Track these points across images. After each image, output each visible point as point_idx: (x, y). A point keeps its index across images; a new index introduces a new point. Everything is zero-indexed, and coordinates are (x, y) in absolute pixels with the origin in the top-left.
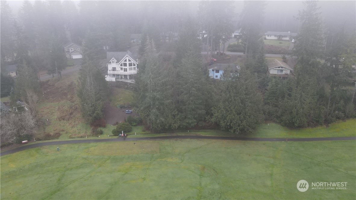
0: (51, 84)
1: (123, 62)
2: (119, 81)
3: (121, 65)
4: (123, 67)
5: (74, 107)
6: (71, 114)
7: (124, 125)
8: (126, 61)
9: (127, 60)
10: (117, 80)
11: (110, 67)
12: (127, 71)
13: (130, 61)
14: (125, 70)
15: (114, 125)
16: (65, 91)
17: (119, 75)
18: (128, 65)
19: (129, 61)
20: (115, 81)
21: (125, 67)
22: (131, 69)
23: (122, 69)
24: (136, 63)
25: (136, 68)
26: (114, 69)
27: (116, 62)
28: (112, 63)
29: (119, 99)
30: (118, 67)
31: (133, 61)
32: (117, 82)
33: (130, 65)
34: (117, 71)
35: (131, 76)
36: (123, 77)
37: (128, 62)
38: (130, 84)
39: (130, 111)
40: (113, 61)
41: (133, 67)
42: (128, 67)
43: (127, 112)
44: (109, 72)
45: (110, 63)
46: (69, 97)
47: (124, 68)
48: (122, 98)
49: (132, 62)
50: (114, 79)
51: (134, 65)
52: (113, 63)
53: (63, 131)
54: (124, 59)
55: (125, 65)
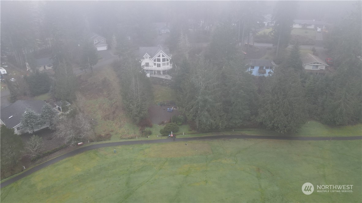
0: (83, 79)
1: (157, 58)
2: (153, 77)
3: (155, 61)
4: (157, 63)
5: (114, 105)
6: (114, 113)
8: (159, 56)
9: (161, 56)
10: (151, 76)
11: (143, 62)
12: (160, 66)
13: (164, 56)
14: (159, 66)
15: (160, 124)
16: (100, 88)
17: (152, 70)
18: (161, 60)
19: (163, 56)
20: (149, 77)
21: (159, 63)
22: (164, 64)
23: (155, 64)
24: (170, 58)
25: (169, 63)
26: (147, 65)
27: (150, 58)
28: (145, 58)
30: (151, 63)
32: (151, 78)
33: (164, 60)
34: (151, 66)
35: (165, 72)
36: (156, 73)
37: (161, 58)
38: (166, 80)
39: (171, 109)
40: (146, 57)
41: (166, 62)
42: (161, 63)
43: (168, 110)
45: (144, 58)
46: (105, 93)
48: (159, 95)
49: (166, 57)
50: (148, 75)
51: (168, 60)
52: (146, 58)
53: (112, 131)
54: (158, 55)
55: (159, 60)
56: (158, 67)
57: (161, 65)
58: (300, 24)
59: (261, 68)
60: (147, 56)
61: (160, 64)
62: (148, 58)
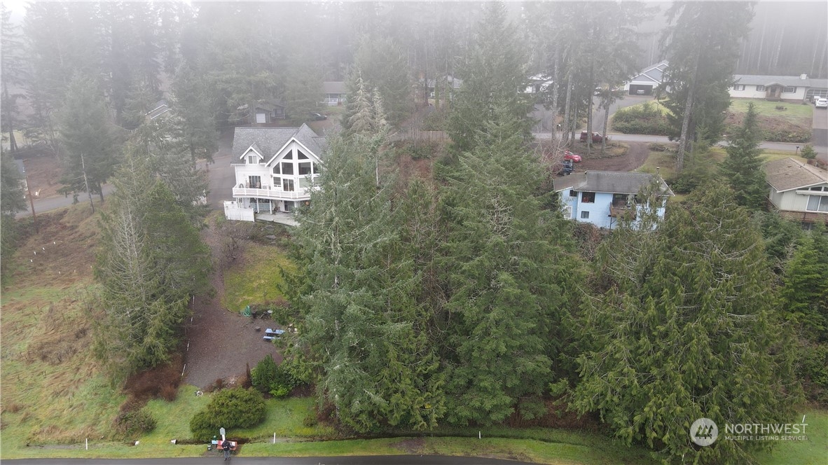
1: (281, 160)
2: (264, 222)
3: (277, 170)
4: (282, 176)
8: (289, 156)
9: (295, 155)
10: (262, 217)
11: (242, 175)
12: (292, 189)
13: (305, 157)
14: (289, 186)
15: (210, 390)
17: (267, 201)
18: (296, 169)
19: (301, 156)
20: (252, 219)
21: (288, 177)
22: (305, 183)
23: (277, 181)
26: (254, 182)
27: (262, 161)
28: (247, 161)
29: (255, 284)
30: (267, 176)
31: (312, 159)
32: (259, 224)
33: (304, 169)
34: (265, 187)
36: (282, 209)
37: (295, 162)
39: (277, 332)
40: (250, 157)
41: (312, 175)
42: (296, 176)
43: (268, 334)
44: (236, 191)
45: (243, 161)
47: (284, 180)
48: (263, 281)
49: (310, 160)
50: (248, 215)
51: (317, 170)
52: (251, 162)
54: (284, 150)
55: (288, 169)
56: (285, 188)
57: (296, 186)
58: (759, 87)
59: (619, 200)
60: (251, 154)
61: (291, 181)
62: (258, 162)
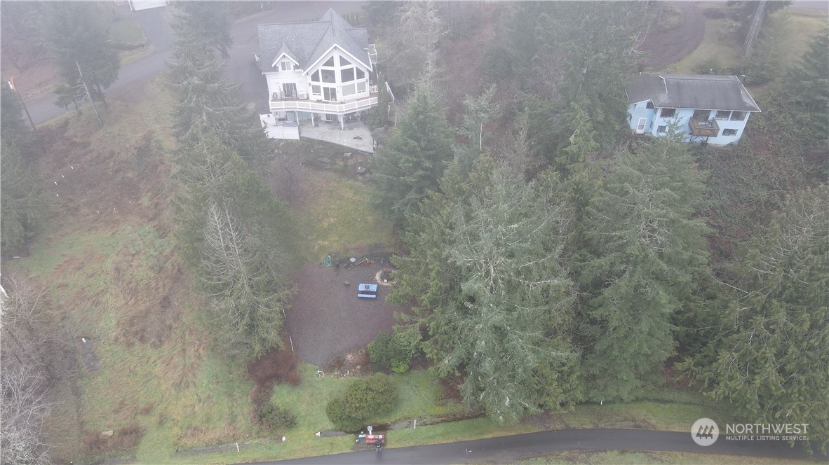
0: (76, 137)
1: (321, 68)
2: (311, 141)
3: (315, 77)
4: (322, 84)
5: (168, 265)
6: (166, 303)
7: (371, 394)
8: (330, 63)
9: (337, 61)
10: (305, 135)
11: (275, 84)
13: (347, 63)
14: (330, 95)
16: (130, 175)
17: (308, 115)
18: (338, 76)
19: (343, 62)
20: (297, 137)
21: (330, 85)
22: (347, 91)
23: (316, 90)
24: (366, 68)
25: (367, 85)
26: (289, 92)
27: (296, 67)
28: (280, 68)
29: (325, 224)
30: (303, 84)
31: (355, 63)
32: (306, 143)
33: (347, 75)
34: (303, 99)
35: (351, 119)
37: (337, 69)
38: (355, 152)
39: (371, 288)
40: (283, 64)
41: (356, 81)
42: (338, 84)
43: (363, 292)
44: (272, 105)
45: (276, 69)
46: (145, 201)
47: (324, 88)
48: (332, 220)
49: (353, 66)
50: (292, 134)
51: (360, 75)
52: (284, 68)
54: (324, 57)
55: (329, 76)
56: (327, 97)
57: (340, 97)
60: (285, 60)
61: (333, 90)
62: (292, 68)
